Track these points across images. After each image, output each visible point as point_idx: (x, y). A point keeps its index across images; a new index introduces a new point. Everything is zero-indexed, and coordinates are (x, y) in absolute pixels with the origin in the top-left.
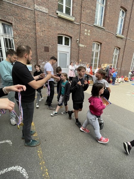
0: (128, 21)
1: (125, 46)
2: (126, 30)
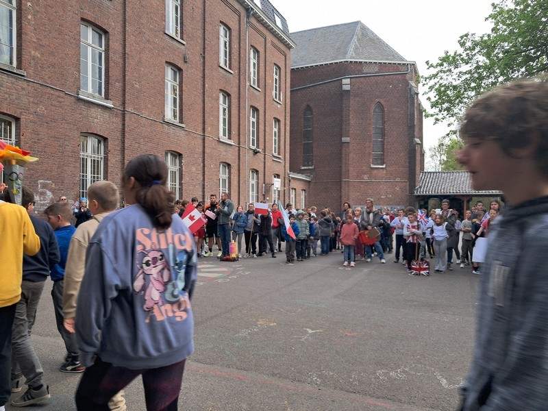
0: (120, 61)
1: (124, 131)
2: (116, 86)
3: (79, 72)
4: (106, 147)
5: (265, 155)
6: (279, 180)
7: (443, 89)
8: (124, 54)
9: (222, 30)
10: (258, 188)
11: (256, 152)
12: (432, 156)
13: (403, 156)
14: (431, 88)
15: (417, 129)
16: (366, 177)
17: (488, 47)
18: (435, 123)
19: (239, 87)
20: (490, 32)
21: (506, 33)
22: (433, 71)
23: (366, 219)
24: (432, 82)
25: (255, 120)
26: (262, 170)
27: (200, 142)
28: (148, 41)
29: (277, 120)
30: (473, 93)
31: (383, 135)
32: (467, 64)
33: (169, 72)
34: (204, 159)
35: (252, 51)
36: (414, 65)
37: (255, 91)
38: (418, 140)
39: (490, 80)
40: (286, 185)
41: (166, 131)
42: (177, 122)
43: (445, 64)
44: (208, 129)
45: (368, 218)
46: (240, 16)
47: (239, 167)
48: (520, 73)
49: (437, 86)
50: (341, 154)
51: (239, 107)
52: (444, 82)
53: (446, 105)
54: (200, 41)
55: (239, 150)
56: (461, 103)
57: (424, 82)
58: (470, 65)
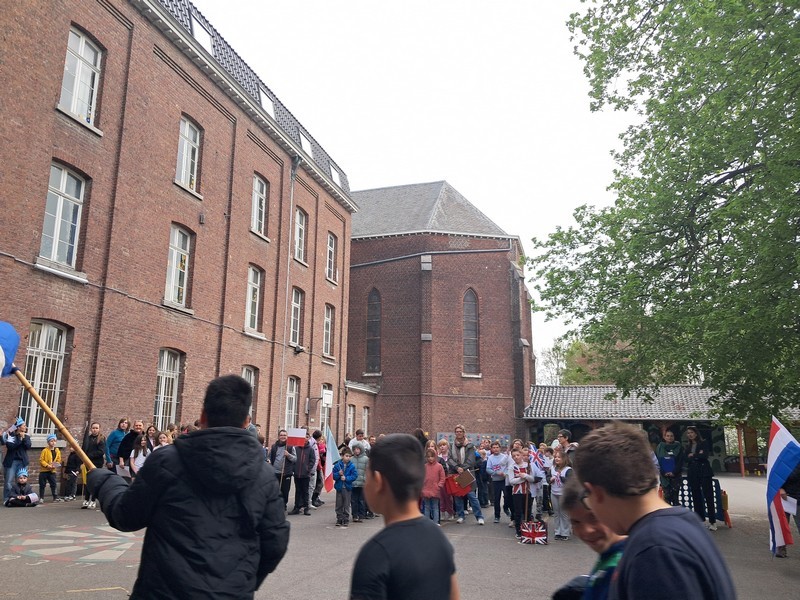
1: (100, 318)
2: (95, 253)
3: (40, 230)
4: (70, 341)
5: (311, 355)
6: (331, 392)
7: (556, 275)
8: (112, 208)
9: (256, 183)
10: (298, 403)
11: (297, 351)
12: (546, 363)
13: (505, 363)
14: (540, 273)
15: (523, 327)
16: (455, 391)
17: (612, 224)
18: (547, 320)
19: (278, 260)
20: (614, 206)
21: (634, 207)
22: (543, 251)
23: (455, 457)
24: (541, 266)
25: (298, 306)
26: (307, 377)
27: (215, 335)
28: (149, 193)
29: (331, 307)
30: (596, 282)
31: (478, 332)
32: (586, 243)
33: (176, 236)
34: (219, 361)
35: (298, 213)
36: (517, 240)
37: (300, 267)
38: (525, 341)
39: (617, 266)
40: (341, 399)
41: (164, 318)
42: (182, 306)
43: (558, 243)
44: (228, 317)
45: (459, 455)
46: (282, 167)
47: (272, 372)
48: (655, 259)
49: (548, 271)
50: (420, 356)
51: (277, 287)
52: (557, 266)
53: (560, 297)
54: (224, 196)
55: (273, 348)
56: (581, 294)
57: (531, 265)
58: (590, 245)
